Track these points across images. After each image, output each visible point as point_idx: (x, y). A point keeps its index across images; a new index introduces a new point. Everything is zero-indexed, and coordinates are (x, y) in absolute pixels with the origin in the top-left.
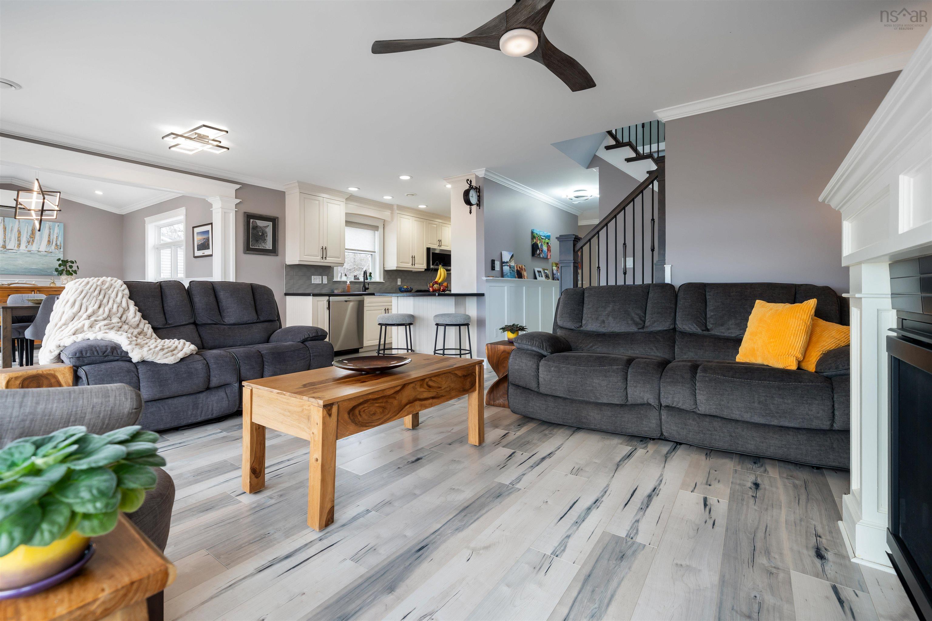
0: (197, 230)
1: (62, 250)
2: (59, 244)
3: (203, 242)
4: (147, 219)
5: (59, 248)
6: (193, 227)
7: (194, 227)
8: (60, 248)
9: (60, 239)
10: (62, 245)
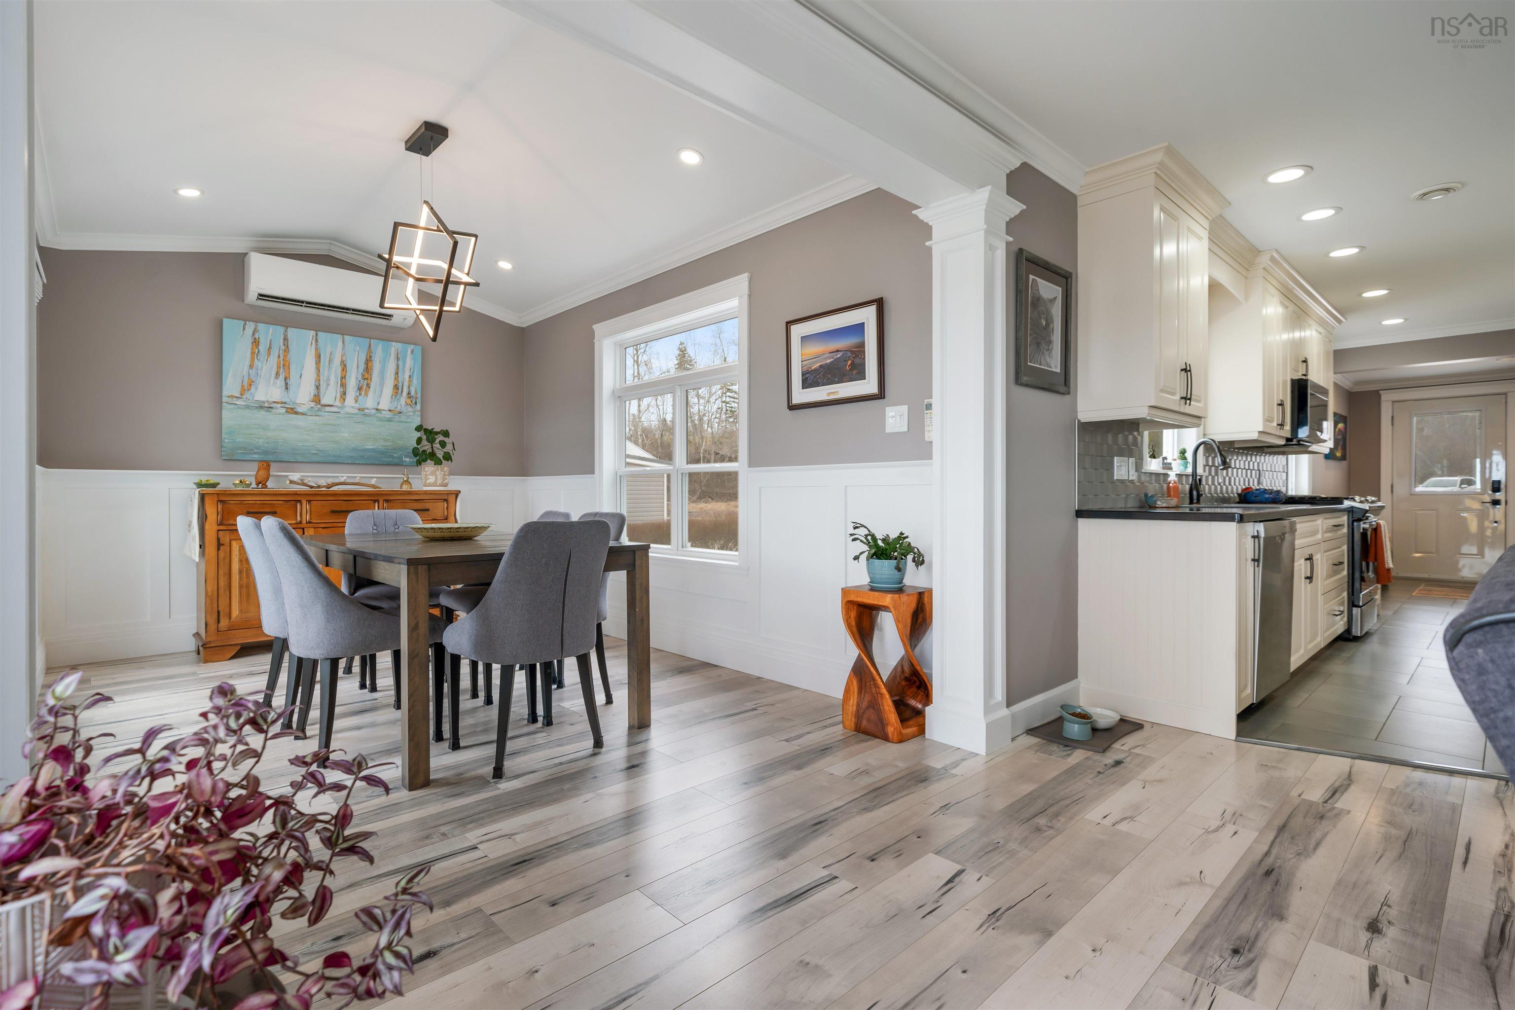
0: (798, 331)
1: (418, 407)
2: (413, 393)
3: (829, 361)
4: (598, 328)
5: (414, 402)
6: (787, 323)
7: (789, 324)
8: (416, 403)
9: (416, 382)
10: (419, 395)
